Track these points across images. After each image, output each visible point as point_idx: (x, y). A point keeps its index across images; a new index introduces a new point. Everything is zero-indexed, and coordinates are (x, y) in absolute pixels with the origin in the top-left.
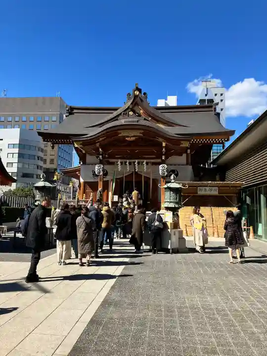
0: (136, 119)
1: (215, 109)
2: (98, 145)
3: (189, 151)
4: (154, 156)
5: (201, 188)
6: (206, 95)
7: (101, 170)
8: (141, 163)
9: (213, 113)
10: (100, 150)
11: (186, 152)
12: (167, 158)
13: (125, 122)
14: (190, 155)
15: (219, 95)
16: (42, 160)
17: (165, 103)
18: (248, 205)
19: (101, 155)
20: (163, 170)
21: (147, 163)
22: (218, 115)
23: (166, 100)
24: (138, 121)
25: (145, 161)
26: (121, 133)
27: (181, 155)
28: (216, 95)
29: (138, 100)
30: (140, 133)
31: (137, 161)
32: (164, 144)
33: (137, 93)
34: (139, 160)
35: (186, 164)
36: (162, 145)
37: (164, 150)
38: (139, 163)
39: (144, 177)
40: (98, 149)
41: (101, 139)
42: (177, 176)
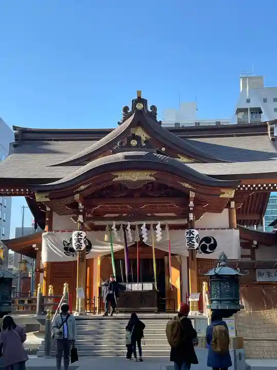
2: (77, 197)
3: (233, 204)
4: (174, 215)
6: (248, 101)
7: (82, 241)
8: (152, 227)
10: (80, 205)
11: (229, 206)
12: (197, 217)
14: (234, 210)
15: (270, 100)
19: (81, 213)
20: (190, 240)
21: (163, 227)
25: (159, 223)
26: (117, 176)
27: (220, 211)
28: (265, 100)
30: (151, 175)
31: (144, 224)
32: (192, 195)
33: (140, 106)
34: (149, 223)
35: (228, 226)
36: (188, 196)
37: (191, 203)
38: (148, 227)
39: (157, 251)
40: (77, 204)
41: (82, 187)
42: (213, 247)
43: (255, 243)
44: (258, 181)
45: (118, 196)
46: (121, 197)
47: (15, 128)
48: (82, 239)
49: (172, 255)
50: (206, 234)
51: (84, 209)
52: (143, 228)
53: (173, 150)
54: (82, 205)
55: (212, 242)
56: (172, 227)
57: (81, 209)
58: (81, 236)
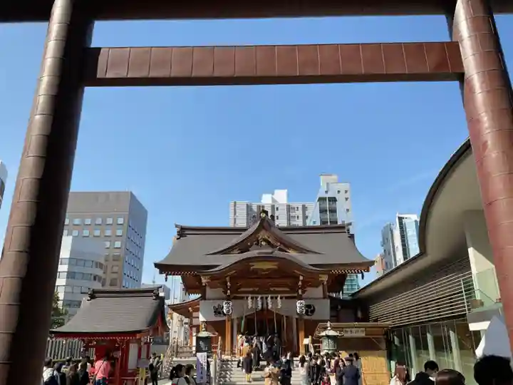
0: (270, 251)
1: (348, 230)
3: (325, 283)
4: (288, 289)
5: (347, 329)
6: (326, 192)
8: (274, 298)
9: (347, 235)
11: (323, 284)
12: (303, 292)
13: (259, 253)
14: (326, 287)
15: (342, 192)
16: (99, 281)
17: (272, 198)
18: (396, 346)
19: (229, 289)
20: (301, 308)
21: (281, 298)
22: (352, 237)
23: (273, 194)
24: (272, 253)
25: (279, 296)
26: (253, 266)
27: (317, 287)
28: (339, 192)
29: (265, 224)
30: (275, 265)
31: (270, 296)
32: (301, 278)
33: (263, 215)
34: (273, 295)
35: (322, 296)
36: (299, 278)
37: (300, 283)
38: (272, 298)
39: (277, 314)
40: (227, 283)
41: (231, 273)
42: (313, 312)
43: (339, 307)
44: (341, 268)
47: (177, 226)
48: (230, 306)
49: (286, 317)
50: (309, 302)
51: (231, 287)
52: (269, 299)
53: (287, 246)
54: (230, 284)
55: (312, 308)
56: (287, 298)
57: (229, 286)
58: (230, 304)
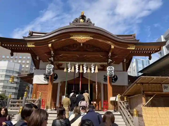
3: (125, 60)
19: (52, 57)
20: (111, 72)
26: (72, 36)
30: (91, 36)
35: (122, 70)
41: (53, 41)
43: (129, 81)
45: (72, 50)
46: (74, 51)
48: (51, 68)
51: (54, 55)
54: (53, 52)
57: (53, 55)
58: (51, 67)
